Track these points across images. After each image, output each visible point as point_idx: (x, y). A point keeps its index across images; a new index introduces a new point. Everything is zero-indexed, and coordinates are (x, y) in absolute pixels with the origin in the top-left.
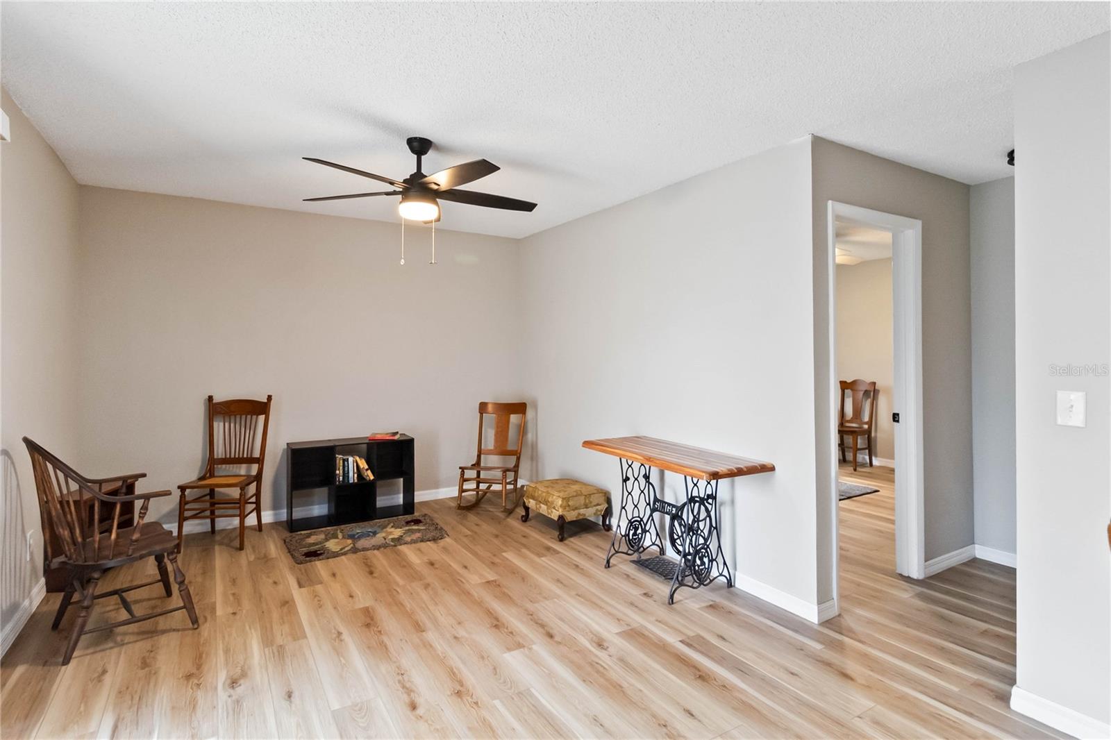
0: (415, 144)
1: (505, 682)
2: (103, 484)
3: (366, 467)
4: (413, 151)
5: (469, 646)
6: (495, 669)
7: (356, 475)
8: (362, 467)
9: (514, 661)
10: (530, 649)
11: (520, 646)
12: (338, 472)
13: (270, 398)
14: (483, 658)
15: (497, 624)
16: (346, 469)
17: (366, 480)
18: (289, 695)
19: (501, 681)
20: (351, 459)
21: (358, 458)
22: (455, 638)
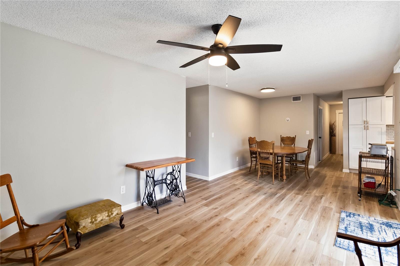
1: (244, 217)
6: (240, 220)
9: (234, 218)
18: (294, 251)
22: (232, 230)
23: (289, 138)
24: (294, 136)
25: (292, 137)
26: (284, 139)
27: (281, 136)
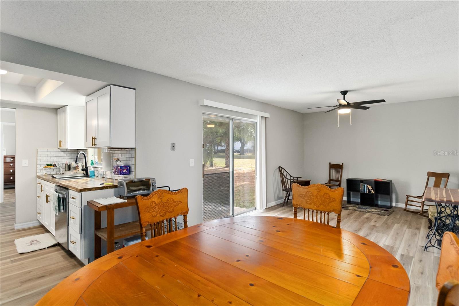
0: (342, 93)
2: (299, 178)
3: (371, 189)
4: (342, 94)
7: (367, 191)
8: (369, 188)
12: (361, 188)
13: (343, 164)
16: (364, 188)
17: (371, 193)
20: (366, 185)
21: (368, 185)
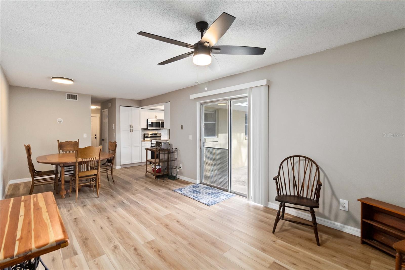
1: (154, 230)
5: (169, 241)
6: (158, 233)
9: (151, 237)
10: (145, 242)
11: (149, 243)
14: (162, 237)
15: (159, 252)
19: (155, 230)
22: (175, 243)
23: (68, 143)
24: (76, 141)
25: (73, 141)
26: (63, 144)
27: (58, 141)
